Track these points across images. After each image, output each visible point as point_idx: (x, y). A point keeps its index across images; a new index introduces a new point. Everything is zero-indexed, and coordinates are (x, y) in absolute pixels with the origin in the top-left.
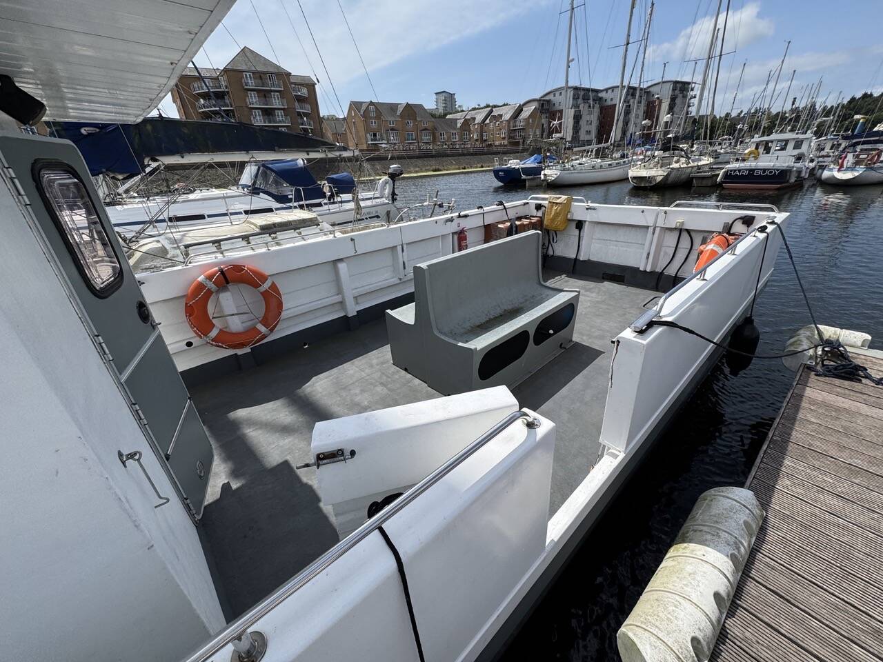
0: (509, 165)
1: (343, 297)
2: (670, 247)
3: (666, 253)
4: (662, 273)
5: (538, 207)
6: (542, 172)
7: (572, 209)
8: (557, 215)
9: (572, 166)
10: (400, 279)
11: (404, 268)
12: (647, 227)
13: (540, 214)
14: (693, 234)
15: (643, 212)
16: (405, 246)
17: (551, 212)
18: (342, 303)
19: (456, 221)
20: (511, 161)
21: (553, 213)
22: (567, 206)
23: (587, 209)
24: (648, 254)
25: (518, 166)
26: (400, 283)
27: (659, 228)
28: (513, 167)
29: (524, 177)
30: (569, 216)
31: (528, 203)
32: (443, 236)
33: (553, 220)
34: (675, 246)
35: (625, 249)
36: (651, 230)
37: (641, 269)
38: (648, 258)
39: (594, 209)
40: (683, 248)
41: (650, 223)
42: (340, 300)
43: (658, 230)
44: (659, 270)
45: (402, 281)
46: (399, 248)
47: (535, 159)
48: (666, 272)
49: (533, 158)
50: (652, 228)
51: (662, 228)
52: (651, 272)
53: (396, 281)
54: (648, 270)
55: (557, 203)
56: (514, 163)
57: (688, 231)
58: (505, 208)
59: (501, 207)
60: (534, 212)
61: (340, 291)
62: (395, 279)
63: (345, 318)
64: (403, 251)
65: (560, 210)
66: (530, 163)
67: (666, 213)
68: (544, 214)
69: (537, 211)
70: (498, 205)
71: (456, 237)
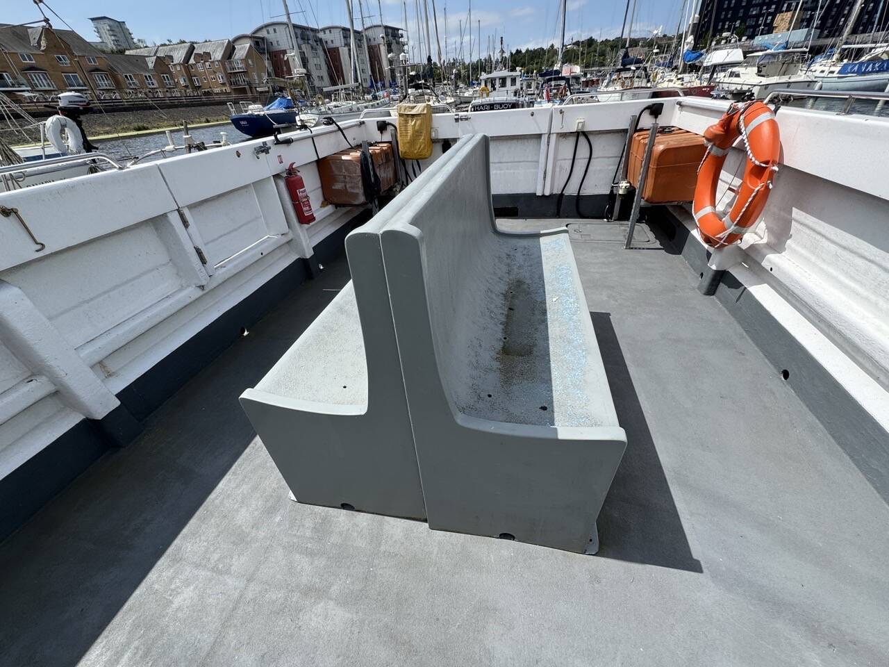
0: (250, 112)
1: (54, 379)
2: (565, 159)
3: (561, 168)
4: (562, 195)
5: (382, 127)
6: (297, 118)
7: (435, 124)
8: (417, 134)
9: (329, 109)
10: (202, 287)
11: (203, 261)
12: (539, 136)
13: (387, 136)
14: (591, 138)
15: (532, 115)
16: (186, 212)
17: (406, 130)
18: (60, 396)
19: (275, 151)
20: (250, 107)
21: (410, 132)
22: (426, 118)
23: (457, 120)
24: (545, 173)
25: (262, 113)
26: (204, 294)
27: (555, 135)
28: (256, 113)
29: (276, 125)
30: (433, 133)
31: (363, 122)
32: (258, 185)
33: (413, 142)
34: (572, 158)
35: (512, 171)
36: (544, 139)
37: (539, 193)
38: (545, 178)
39: (467, 119)
40: (580, 159)
41: (544, 130)
42: (50, 388)
43: (553, 138)
44: (557, 191)
45: (207, 290)
46: (175, 219)
47: (281, 103)
48: (567, 193)
49: (277, 101)
50: (547, 135)
51: (558, 134)
52: (550, 195)
53: (192, 293)
54: (547, 193)
55: (413, 116)
56: (255, 109)
57: (585, 134)
58: (340, 129)
59: (332, 127)
60: (377, 136)
61: (33, 368)
62: (190, 289)
63: (89, 426)
64: (185, 223)
65: (421, 124)
66: (276, 108)
67: (561, 112)
68: (395, 136)
69: (381, 133)
70: (328, 124)
71: (282, 184)
